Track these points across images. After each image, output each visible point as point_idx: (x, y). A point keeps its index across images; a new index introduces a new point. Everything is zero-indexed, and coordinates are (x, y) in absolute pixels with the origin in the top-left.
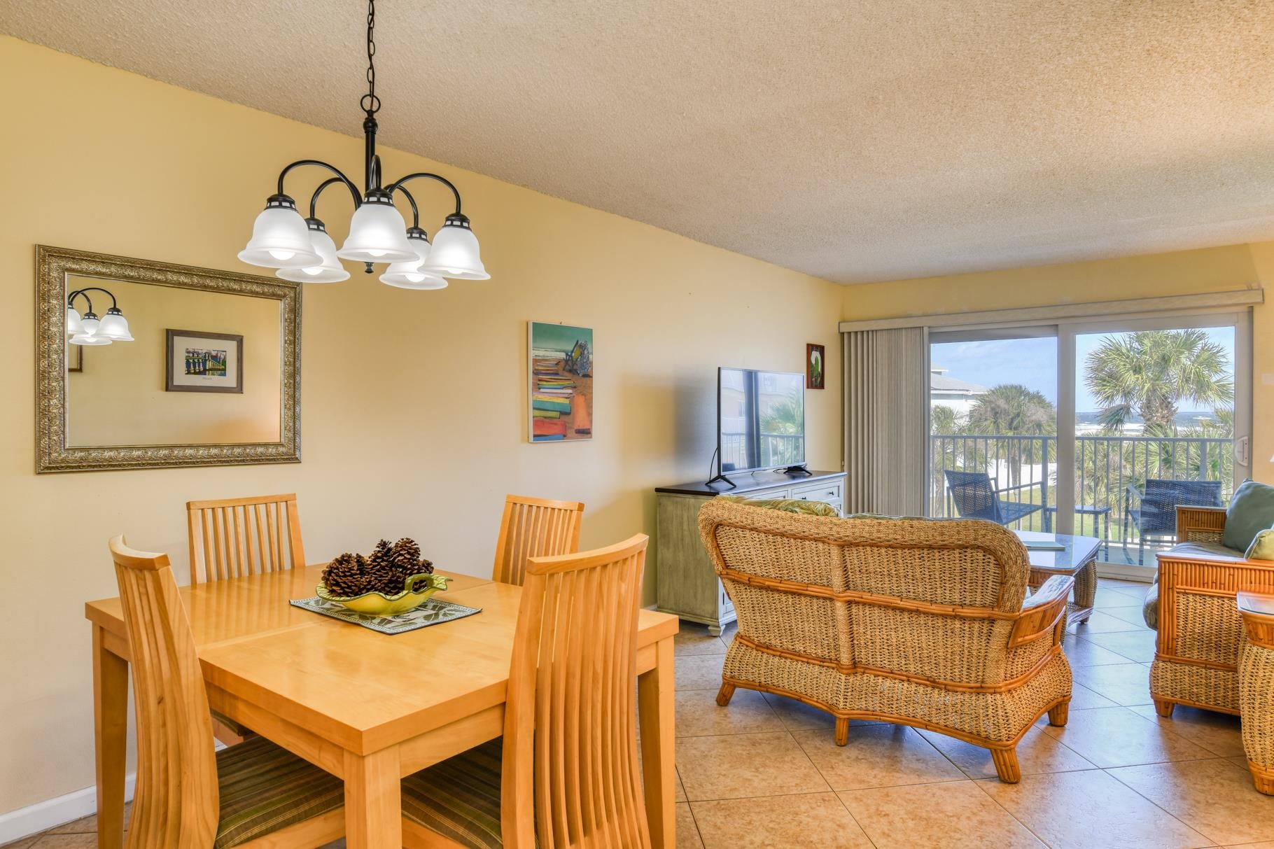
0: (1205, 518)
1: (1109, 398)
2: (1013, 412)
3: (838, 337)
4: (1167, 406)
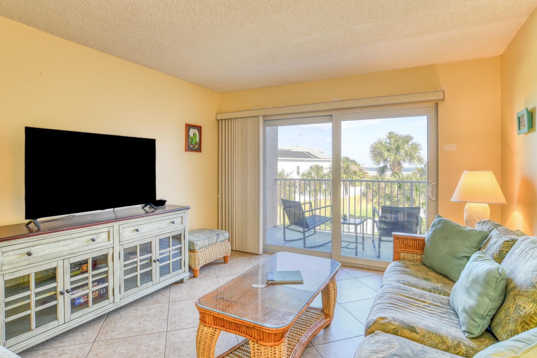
0: (411, 243)
1: (378, 163)
3: (217, 122)
4: (400, 165)
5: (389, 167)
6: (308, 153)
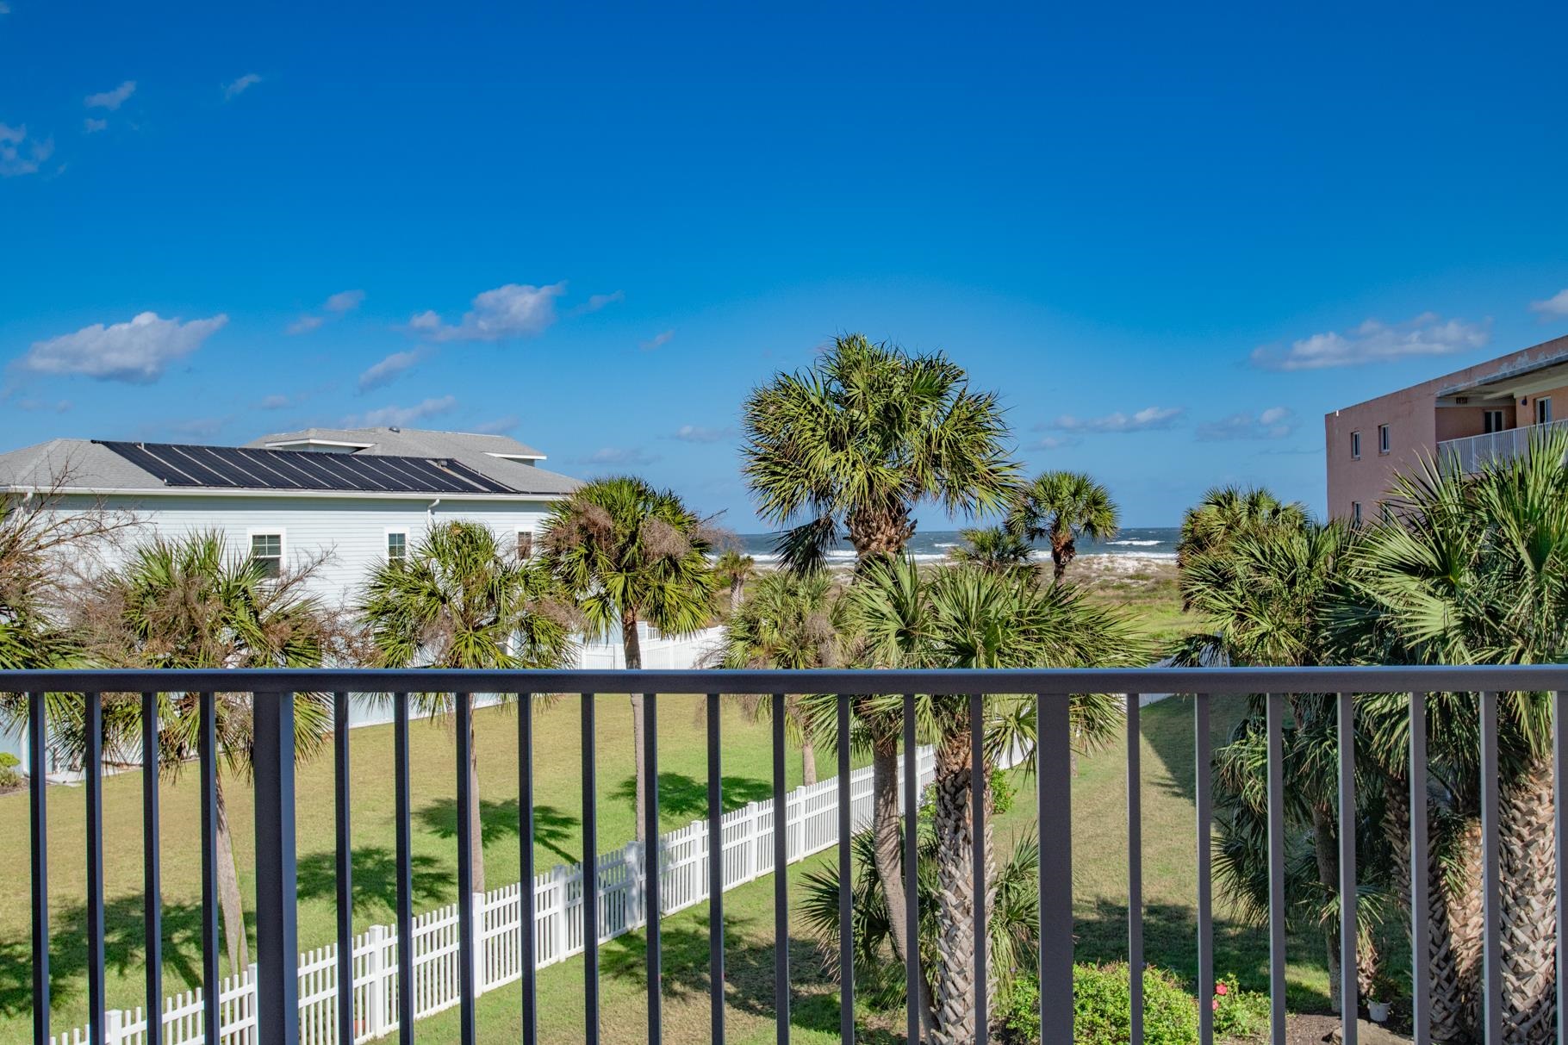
1: (790, 502)
2: (621, 530)
4: (897, 514)
5: (842, 529)
6: (451, 463)
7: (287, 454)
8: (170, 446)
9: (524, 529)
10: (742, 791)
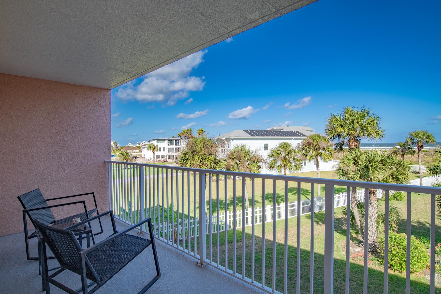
2: (315, 143)
4: (356, 140)
6: (297, 132)
7: (270, 131)
8: (253, 130)
9: (299, 143)
10: (344, 190)
